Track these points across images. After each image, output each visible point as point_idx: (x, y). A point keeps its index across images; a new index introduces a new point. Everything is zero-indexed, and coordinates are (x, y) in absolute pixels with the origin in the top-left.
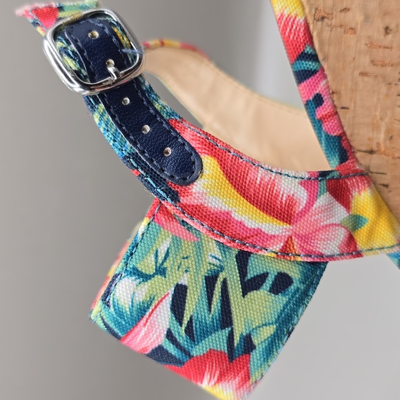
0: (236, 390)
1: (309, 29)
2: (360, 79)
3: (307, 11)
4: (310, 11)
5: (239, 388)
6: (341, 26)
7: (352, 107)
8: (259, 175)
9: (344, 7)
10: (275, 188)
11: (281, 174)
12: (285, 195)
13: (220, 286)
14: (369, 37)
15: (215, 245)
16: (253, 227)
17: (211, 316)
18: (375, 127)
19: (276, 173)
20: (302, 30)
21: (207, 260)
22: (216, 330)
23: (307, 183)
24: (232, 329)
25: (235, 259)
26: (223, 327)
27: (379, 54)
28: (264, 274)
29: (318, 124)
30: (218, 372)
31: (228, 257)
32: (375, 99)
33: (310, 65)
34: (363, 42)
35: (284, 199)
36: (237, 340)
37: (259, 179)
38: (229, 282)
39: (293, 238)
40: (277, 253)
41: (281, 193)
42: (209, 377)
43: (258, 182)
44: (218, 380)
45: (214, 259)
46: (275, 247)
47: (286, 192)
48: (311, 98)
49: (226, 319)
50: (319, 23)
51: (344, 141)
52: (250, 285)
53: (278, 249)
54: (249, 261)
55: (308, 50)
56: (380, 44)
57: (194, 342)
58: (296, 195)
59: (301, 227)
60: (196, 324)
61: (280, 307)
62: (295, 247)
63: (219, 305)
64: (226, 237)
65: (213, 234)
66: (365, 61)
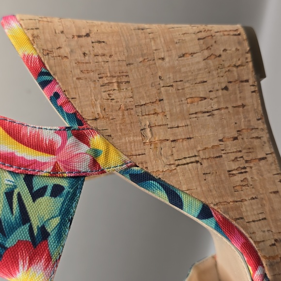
0: (44, 270)
1: (41, 60)
2: (77, 81)
3: (38, 51)
4: (40, 51)
5: (46, 268)
6: (59, 56)
7: (77, 97)
8: (28, 130)
9: (58, 46)
10: (40, 136)
11: (41, 128)
12: (47, 139)
13: (16, 197)
14: (76, 59)
15: (8, 174)
16: (31, 159)
17: (14, 216)
18: (94, 106)
19: (39, 128)
20: (38, 61)
21: (4, 183)
22: (20, 226)
23: (59, 132)
24: (31, 224)
25: (23, 181)
26: (24, 224)
27: (84, 67)
28: (44, 187)
29: (60, 108)
30: (28, 257)
31: (18, 179)
32: (89, 90)
33: (47, 78)
34: (74, 62)
35: (47, 142)
36: (36, 231)
37: (28, 132)
38: (22, 194)
39: (58, 162)
40: (50, 173)
41: (45, 138)
42: (22, 263)
43: (28, 134)
44: (29, 264)
45: (9, 182)
46: (48, 169)
47: (47, 137)
48: (52, 95)
49: (25, 217)
50: (47, 56)
51: (78, 115)
52: (37, 195)
53: (50, 170)
54: (33, 180)
55: (43, 70)
56: (83, 62)
57: (6, 237)
58: (54, 139)
59: (62, 156)
60: (5, 224)
61: (59, 205)
62: (61, 168)
63: (18, 208)
64: (14, 167)
65: (5, 167)
66: (77, 72)
